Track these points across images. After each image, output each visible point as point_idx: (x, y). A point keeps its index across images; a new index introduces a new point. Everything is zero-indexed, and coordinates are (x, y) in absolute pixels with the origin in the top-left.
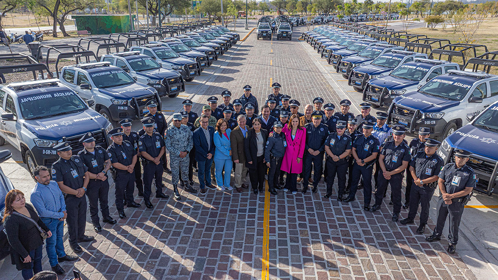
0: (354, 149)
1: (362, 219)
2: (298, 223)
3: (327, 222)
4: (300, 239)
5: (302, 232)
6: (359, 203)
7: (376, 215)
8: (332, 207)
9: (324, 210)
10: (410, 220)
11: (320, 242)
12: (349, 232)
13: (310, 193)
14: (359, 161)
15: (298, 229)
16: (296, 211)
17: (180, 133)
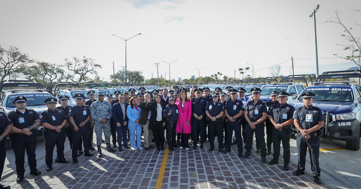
0: (226, 111)
1: (239, 162)
2: (188, 168)
3: (212, 166)
4: (189, 180)
5: (191, 175)
6: (234, 153)
7: (249, 160)
8: (215, 156)
9: (209, 158)
10: (275, 161)
11: (206, 181)
12: (230, 172)
13: (198, 149)
14: (230, 118)
15: (188, 172)
16: (188, 160)
17: (102, 105)
